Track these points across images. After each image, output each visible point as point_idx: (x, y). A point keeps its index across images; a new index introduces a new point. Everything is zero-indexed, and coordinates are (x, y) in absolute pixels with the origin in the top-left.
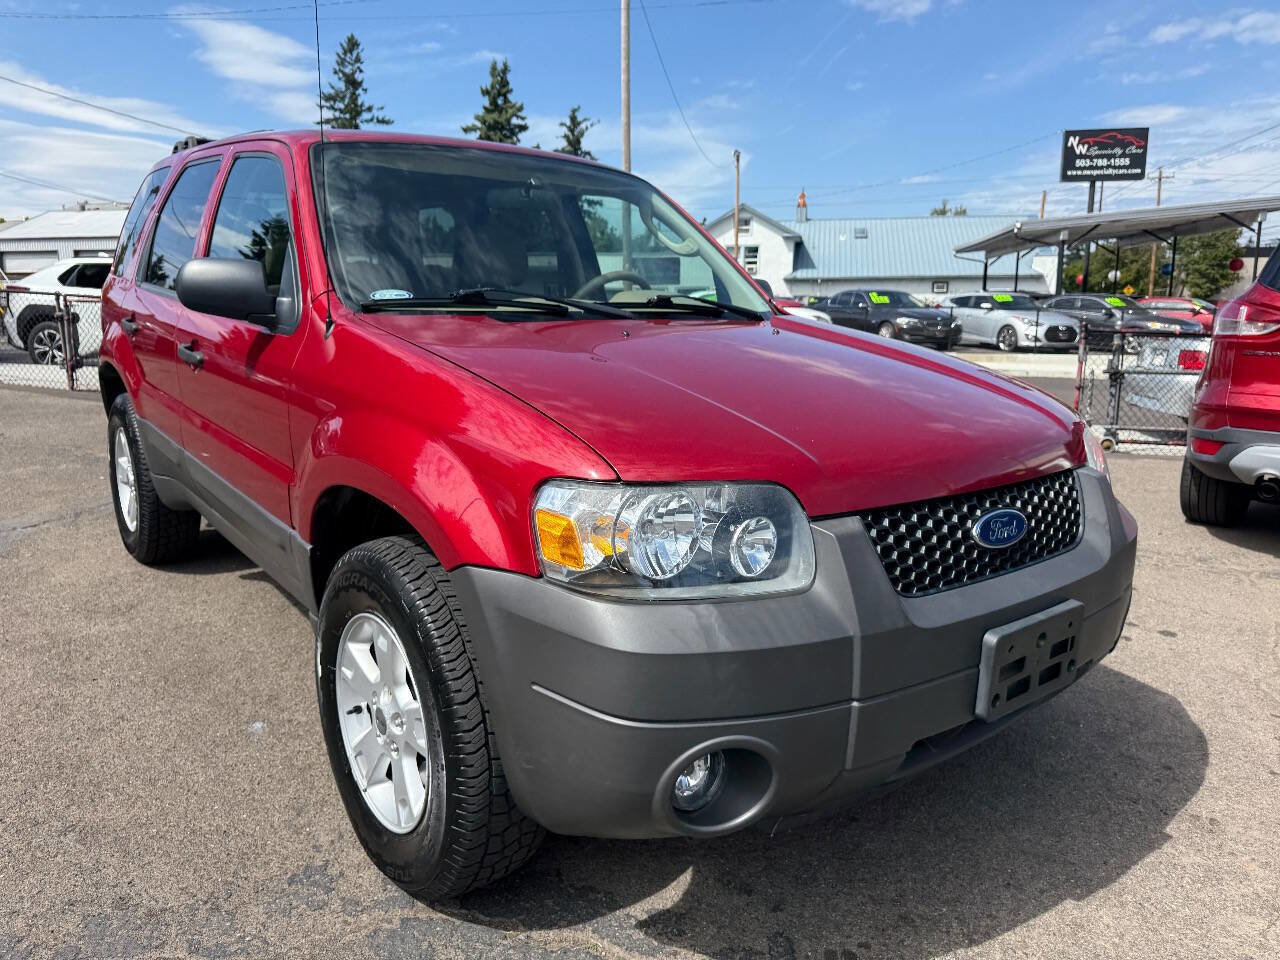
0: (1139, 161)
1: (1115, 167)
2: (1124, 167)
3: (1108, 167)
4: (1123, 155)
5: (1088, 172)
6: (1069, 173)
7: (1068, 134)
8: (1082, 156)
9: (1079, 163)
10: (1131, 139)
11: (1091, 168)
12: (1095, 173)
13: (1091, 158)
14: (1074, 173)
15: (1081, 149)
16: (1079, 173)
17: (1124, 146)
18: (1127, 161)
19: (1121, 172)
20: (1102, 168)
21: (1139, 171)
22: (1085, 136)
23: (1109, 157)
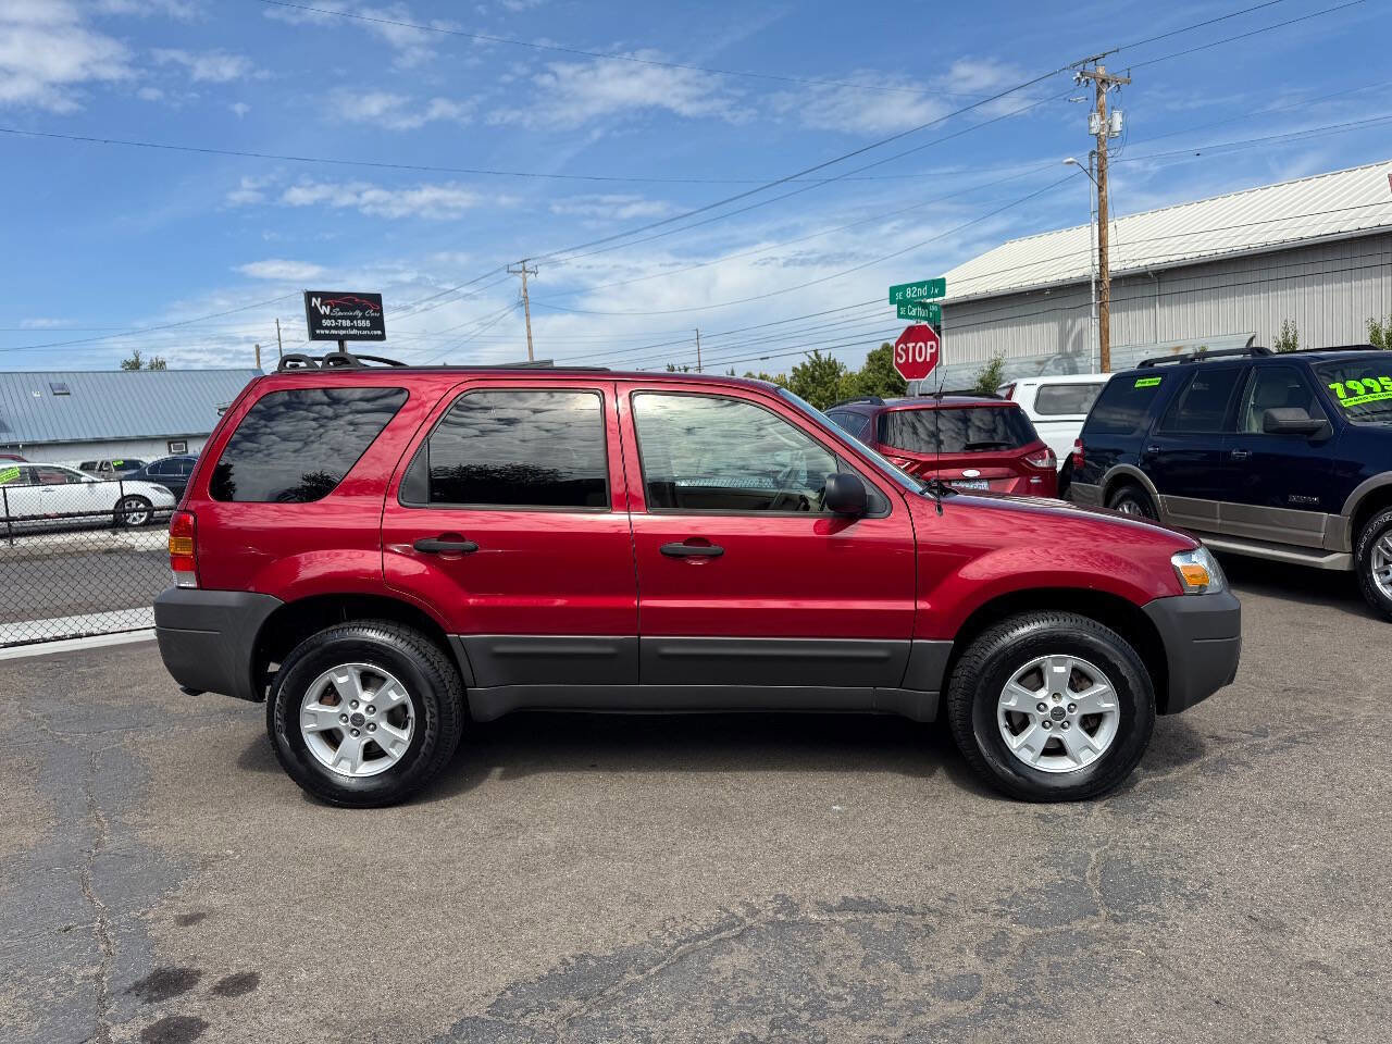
0: (378, 323)
1: (358, 328)
2: (366, 328)
3: (352, 328)
4: (363, 318)
5: (333, 332)
6: (318, 332)
7: (309, 295)
8: (326, 317)
9: (326, 323)
10: (365, 302)
11: (336, 328)
12: (342, 332)
13: (336, 318)
14: (322, 332)
15: (324, 310)
16: (327, 332)
17: (363, 310)
18: (368, 323)
19: (365, 332)
20: (346, 328)
21: (379, 332)
22: (326, 297)
23: (352, 319)
